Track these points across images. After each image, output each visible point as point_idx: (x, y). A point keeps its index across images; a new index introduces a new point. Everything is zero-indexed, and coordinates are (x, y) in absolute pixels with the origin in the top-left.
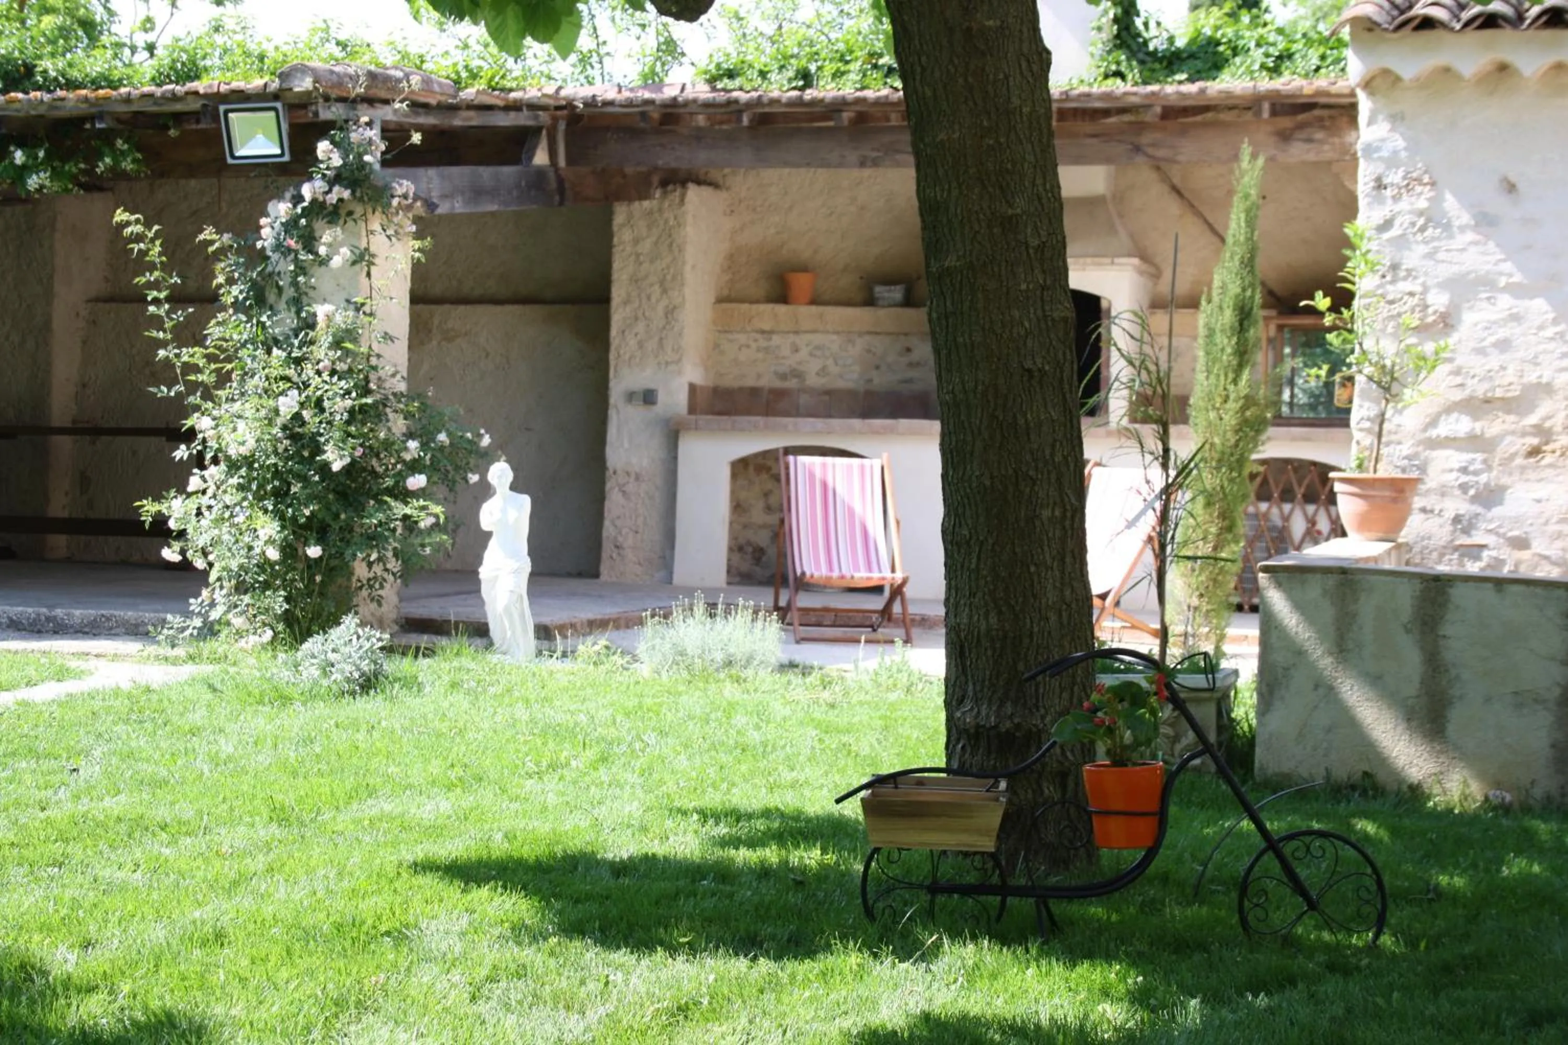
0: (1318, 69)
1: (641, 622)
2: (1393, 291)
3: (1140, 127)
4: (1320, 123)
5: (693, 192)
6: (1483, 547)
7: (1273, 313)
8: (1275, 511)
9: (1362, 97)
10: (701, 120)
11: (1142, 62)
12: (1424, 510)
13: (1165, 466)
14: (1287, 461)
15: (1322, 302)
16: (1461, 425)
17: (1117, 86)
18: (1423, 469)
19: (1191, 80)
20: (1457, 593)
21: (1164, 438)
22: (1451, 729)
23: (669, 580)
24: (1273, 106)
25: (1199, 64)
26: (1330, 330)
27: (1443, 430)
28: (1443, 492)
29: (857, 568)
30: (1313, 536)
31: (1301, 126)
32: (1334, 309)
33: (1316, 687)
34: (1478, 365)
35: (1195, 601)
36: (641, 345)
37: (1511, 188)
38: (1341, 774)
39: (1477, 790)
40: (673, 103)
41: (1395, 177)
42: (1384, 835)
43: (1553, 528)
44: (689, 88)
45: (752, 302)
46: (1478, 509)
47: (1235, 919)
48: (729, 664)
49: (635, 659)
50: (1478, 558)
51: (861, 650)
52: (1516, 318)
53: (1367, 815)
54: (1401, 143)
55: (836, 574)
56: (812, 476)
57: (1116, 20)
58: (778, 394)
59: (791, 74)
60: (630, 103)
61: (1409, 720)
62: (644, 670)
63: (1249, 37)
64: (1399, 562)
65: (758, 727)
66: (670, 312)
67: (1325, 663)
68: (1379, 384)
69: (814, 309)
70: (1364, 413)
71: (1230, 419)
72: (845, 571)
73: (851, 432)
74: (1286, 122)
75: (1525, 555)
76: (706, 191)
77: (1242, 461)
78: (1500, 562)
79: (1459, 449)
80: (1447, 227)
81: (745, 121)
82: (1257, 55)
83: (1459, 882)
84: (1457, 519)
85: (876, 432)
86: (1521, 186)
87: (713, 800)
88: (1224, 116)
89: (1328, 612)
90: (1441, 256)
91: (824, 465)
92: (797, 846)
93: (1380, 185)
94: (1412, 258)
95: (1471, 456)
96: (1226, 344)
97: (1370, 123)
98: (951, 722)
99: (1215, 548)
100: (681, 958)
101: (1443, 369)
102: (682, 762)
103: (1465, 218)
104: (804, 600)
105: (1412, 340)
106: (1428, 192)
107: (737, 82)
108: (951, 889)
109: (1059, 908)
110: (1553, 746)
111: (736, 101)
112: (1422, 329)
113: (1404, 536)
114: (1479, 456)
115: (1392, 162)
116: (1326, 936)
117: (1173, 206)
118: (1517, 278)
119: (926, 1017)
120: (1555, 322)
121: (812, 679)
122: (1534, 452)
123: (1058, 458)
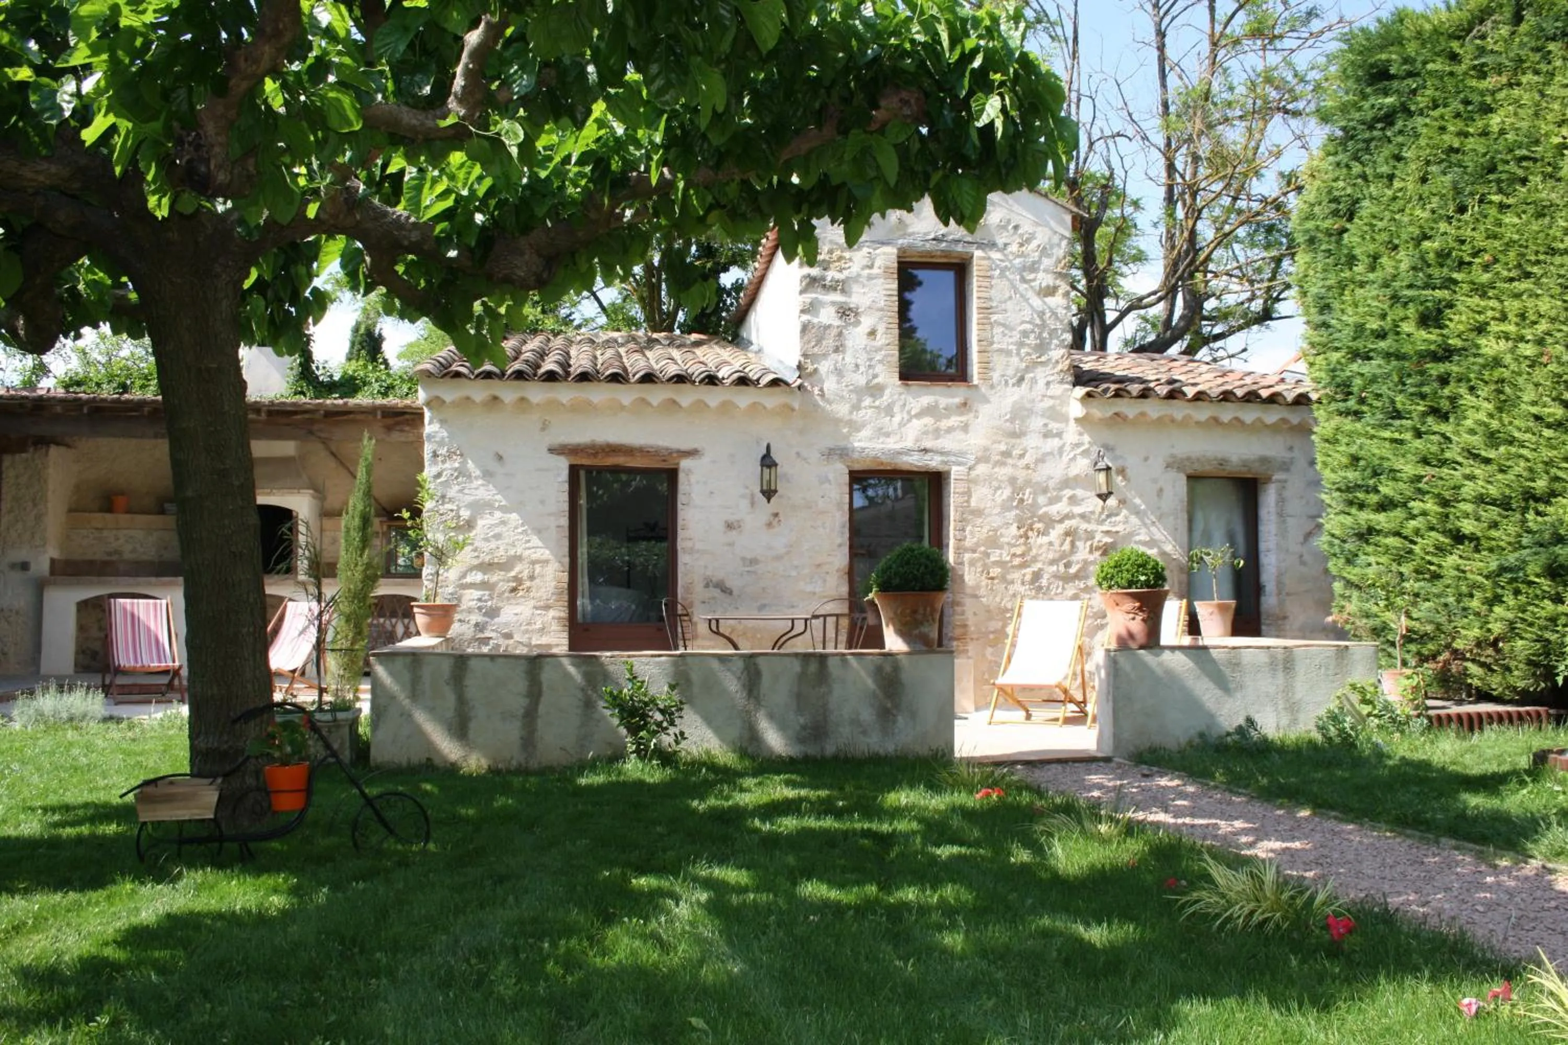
0: (407, 394)
1: (15, 698)
2: (442, 509)
3: (312, 421)
4: (407, 422)
5: (54, 451)
6: (490, 638)
7: (385, 519)
8: (388, 622)
9: (426, 410)
10: (59, 409)
11: (314, 387)
12: (460, 621)
13: (319, 601)
14: (394, 596)
15: (406, 515)
16: (477, 577)
17: (303, 399)
18: (459, 599)
19: (341, 397)
20: (473, 663)
21: (319, 587)
22: (471, 734)
23: (38, 672)
24: (383, 412)
25: (346, 389)
26: (410, 529)
27: (469, 579)
28: (470, 611)
29: (152, 661)
30: (407, 635)
31: (397, 423)
32: (412, 518)
33: (402, 715)
34: (486, 547)
35: (342, 672)
36: (19, 536)
37: (500, 458)
38: (415, 760)
39: (484, 763)
40: (41, 398)
41: (443, 451)
42: (436, 790)
43: (523, 628)
44: (52, 391)
45: (90, 512)
46: (487, 619)
47: (351, 844)
48: (71, 719)
49: (11, 719)
50: (487, 644)
51: (152, 708)
52: (503, 523)
53: (427, 781)
54: (445, 434)
55: (139, 665)
56: (125, 610)
57: (301, 364)
58: (106, 564)
59: (115, 385)
60: (12, 398)
61: (449, 730)
62: (17, 726)
63: (372, 377)
64: (447, 648)
65: (85, 756)
66: (39, 518)
67: (406, 702)
68: (436, 556)
69: (128, 516)
70: (429, 571)
71: (358, 576)
72: (146, 663)
73: (150, 584)
74: (390, 421)
75: (511, 642)
76: (62, 449)
77: (365, 597)
78: (498, 646)
79: (476, 589)
80: (469, 476)
81: (85, 410)
82: (376, 386)
83: (471, 812)
84: (477, 625)
85: (164, 585)
86: (504, 456)
87: (53, 800)
88: (359, 417)
89: (407, 676)
90: (466, 491)
91: (133, 604)
92: (101, 824)
93: (435, 455)
94: (452, 492)
95: (482, 593)
96: (356, 536)
97: (430, 423)
98: (193, 748)
99: (352, 644)
100: (17, 897)
101: (468, 549)
102: (35, 779)
103: (478, 473)
104: (120, 680)
105: (452, 534)
106: (459, 459)
107: (82, 389)
108: (191, 841)
109: (252, 846)
110: (522, 738)
111: (80, 399)
112: (457, 528)
113: (451, 633)
114: (487, 593)
115: (441, 443)
116: (399, 847)
117: (332, 463)
118: (503, 503)
119: (169, 915)
120: (523, 525)
121: (123, 725)
122: (514, 590)
123: (251, 600)
